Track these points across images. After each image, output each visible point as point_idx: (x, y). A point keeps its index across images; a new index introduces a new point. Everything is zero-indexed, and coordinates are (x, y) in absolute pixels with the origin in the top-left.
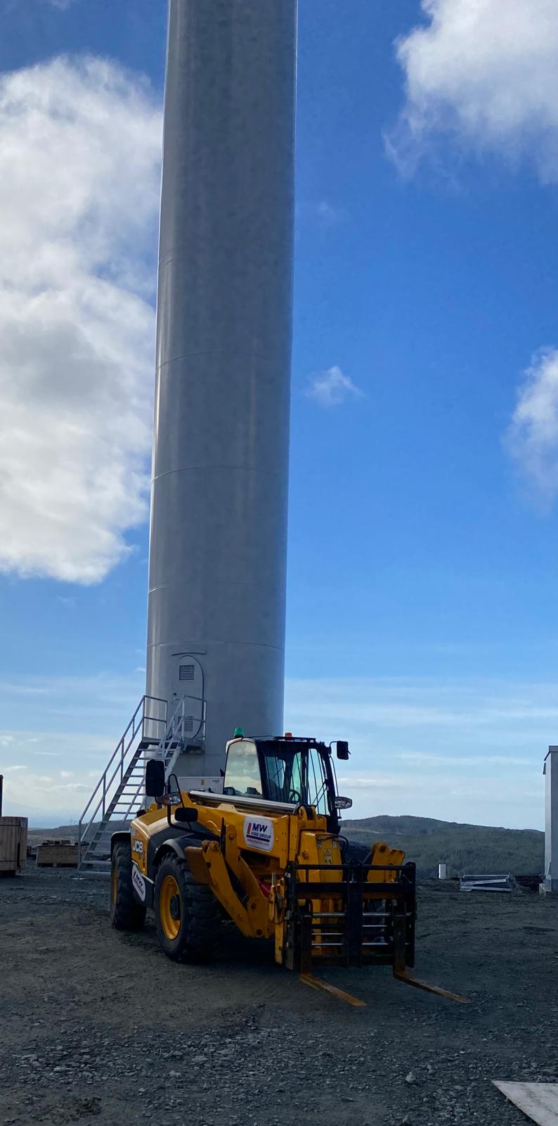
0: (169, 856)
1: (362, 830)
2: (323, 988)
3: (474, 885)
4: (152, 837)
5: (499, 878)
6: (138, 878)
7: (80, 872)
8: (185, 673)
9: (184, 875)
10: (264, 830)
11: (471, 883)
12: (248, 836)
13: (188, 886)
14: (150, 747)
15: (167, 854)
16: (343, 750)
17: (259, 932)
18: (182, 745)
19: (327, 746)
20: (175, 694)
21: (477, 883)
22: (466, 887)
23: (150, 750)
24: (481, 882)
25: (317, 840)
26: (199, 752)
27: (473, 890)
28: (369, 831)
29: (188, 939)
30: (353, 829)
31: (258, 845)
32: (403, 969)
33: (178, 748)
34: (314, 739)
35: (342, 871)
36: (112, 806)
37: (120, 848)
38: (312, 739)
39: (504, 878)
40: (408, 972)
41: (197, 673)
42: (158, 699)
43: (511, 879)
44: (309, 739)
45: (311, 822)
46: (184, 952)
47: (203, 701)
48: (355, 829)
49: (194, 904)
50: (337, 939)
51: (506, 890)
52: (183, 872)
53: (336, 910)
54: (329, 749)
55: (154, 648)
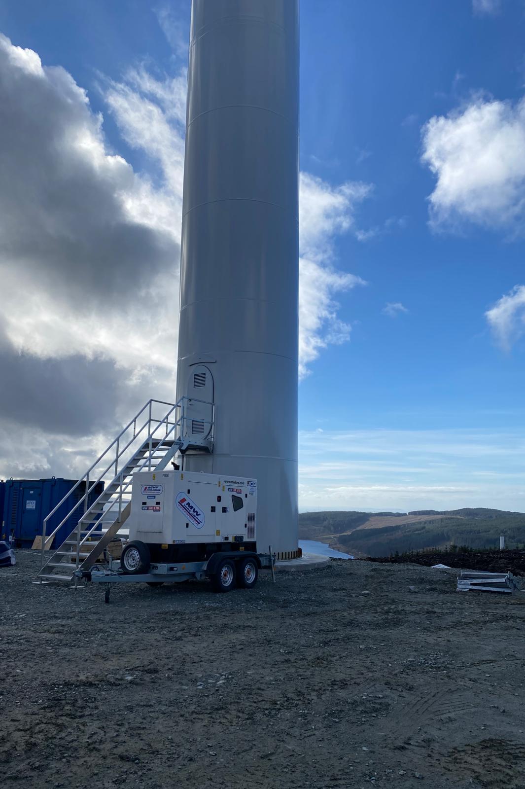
1: (455, 517)
3: (472, 584)
5: (498, 577)
8: (199, 380)
11: (469, 582)
18: (180, 444)
21: (475, 581)
22: (463, 587)
24: (479, 581)
27: (471, 590)
28: (458, 517)
30: (449, 516)
39: (504, 576)
43: (511, 578)
47: (213, 405)
48: (450, 516)
51: (506, 590)
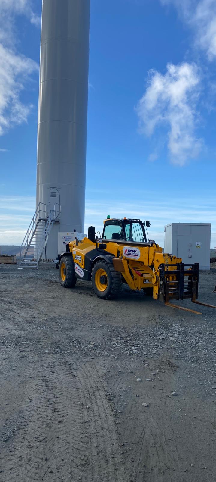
0: (100, 262)
2: (179, 308)
4: (86, 254)
6: (79, 269)
7: (21, 266)
8: (53, 195)
9: (109, 268)
10: (135, 252)
12: (125, 254)
13: (111, 273)
14: (42, 221)
15: (99, 261)
16: (148, 224)
17: (138, 288)
18: (54, 221)
19: (143, 222)
20: (49, 202)
23: (41, 222)
25: (164, 256)
26: (58, 223)
29: (111, 291)
31: (131, 257)
32: (195, 300)
33: (53, 221)
34: (139, 220)
35: (176, 266)
36: (30, 242)
37: (66, 258)
38: (138, 220)
40: (196, 300)
41: (57, 194)
42: (43, 204)
44: (137, 220)
45: (157, 249)
46: (109, 296)
47: (60, 205)
49: (114, 279)
50: (174, 290)
52: (108, 267)
53: (173, 280)
54: (144, 224)
55: (40, 185)
